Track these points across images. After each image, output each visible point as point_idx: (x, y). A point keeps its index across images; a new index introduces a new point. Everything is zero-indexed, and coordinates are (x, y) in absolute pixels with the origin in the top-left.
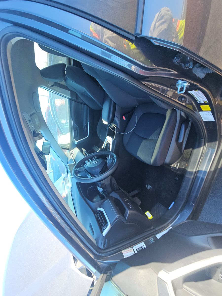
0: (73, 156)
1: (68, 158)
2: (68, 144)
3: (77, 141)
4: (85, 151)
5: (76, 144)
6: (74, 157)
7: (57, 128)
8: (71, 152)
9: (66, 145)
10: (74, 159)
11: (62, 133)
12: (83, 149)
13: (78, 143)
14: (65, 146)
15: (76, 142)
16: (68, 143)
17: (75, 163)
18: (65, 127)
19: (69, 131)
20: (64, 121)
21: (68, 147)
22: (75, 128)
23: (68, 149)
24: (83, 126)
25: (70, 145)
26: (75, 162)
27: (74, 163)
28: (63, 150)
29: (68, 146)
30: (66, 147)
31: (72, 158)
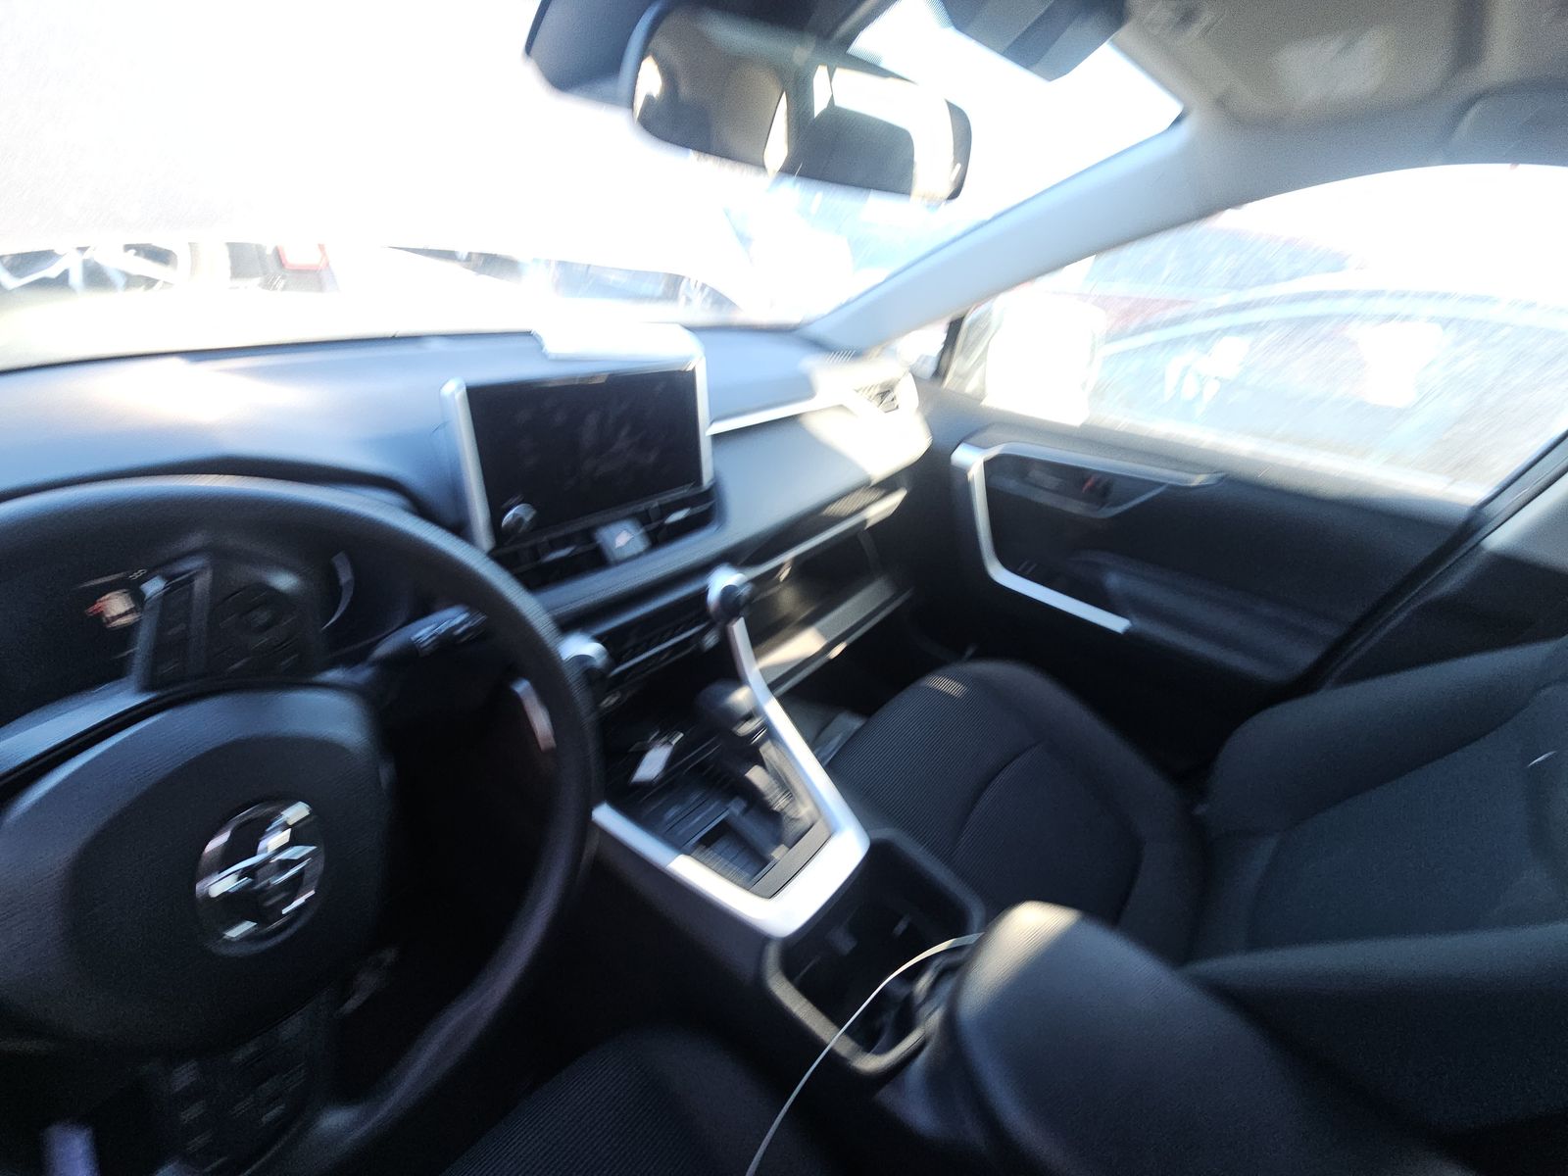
3: (976, 474)
5: (961, 455)
6: (824, 425)
8: (906, 393)
12: (896, 499)
13: (963, 472)
15: (971, 460)
17: (707, 429)
21: (955, 378)
23: (939, 373)
24: (1102, 559)
26: (717, 438)
27: (709, 424)
29: (962, 379)
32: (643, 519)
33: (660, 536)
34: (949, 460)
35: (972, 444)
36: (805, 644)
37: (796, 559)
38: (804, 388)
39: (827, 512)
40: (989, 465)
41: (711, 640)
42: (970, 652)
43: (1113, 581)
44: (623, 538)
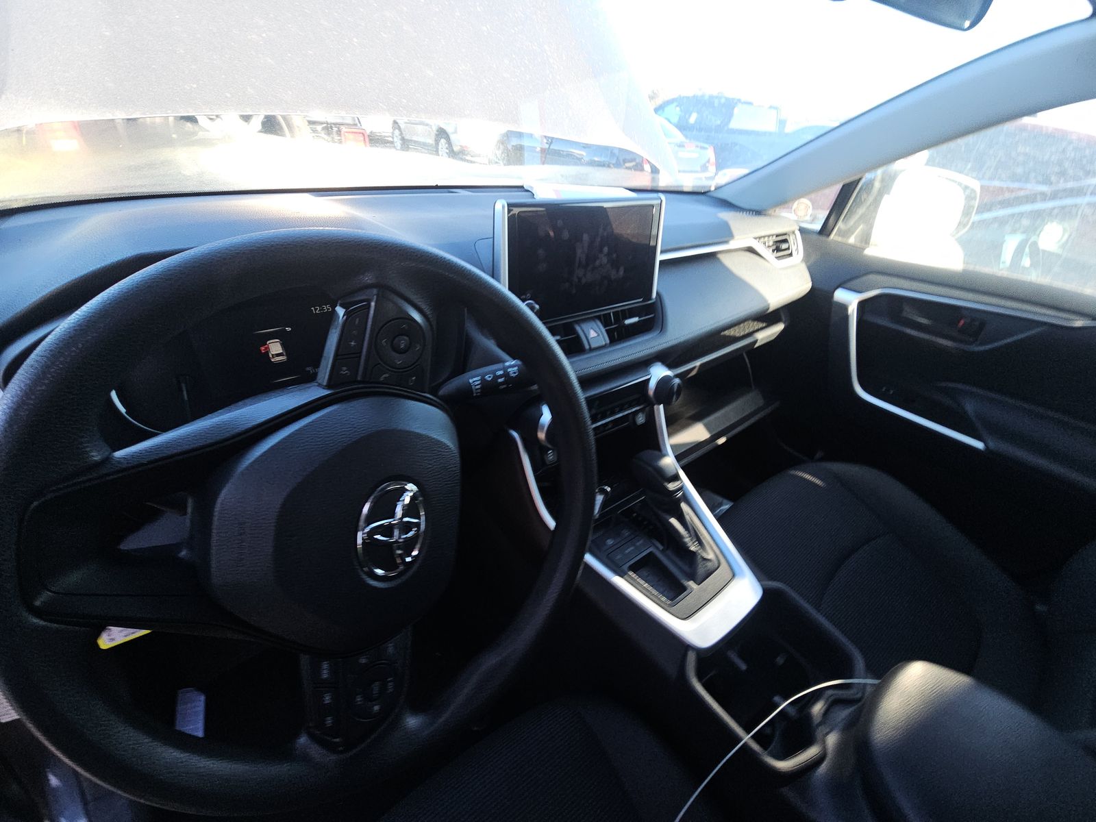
0: (751, 250)
1: (758, 213)
2: (866, 239)
3: (853, 310)
4: (756, 342)
5: (841, 295)
6: (737, 264)
7: (1012, 191)
8: (797, 245)
9: (869, 220)
10: (720, 256)
11: (984, 208)
12: (779, 328)
13: (844, 308)
14: (861, 211)
15: (849, 299)
16: (873, 240)
17: (660, 257)
18: (1011, 243)
19: (971, 268)
20: (1052, 237)
21: (840, 233)
22: (982, 325)
23: (825, 230)
24: (960, 386)
25: (853, 246)
26: (662, 262)
27: (662, 252)
28: (837, 188)
29: (846, 234)
30: (856, 217)
31: (733, 245)
32: (605, 321)
33: (618, 334)
34: (832, 296)
35: (846, 288)
36: (697, 433)
37: (702, 366)
38: (725, 233)
39: (727, 333)
40: (862, 305)
41: (641, 419)
42: (819, 455)
43: (970, 407)
44: (594, 333)
